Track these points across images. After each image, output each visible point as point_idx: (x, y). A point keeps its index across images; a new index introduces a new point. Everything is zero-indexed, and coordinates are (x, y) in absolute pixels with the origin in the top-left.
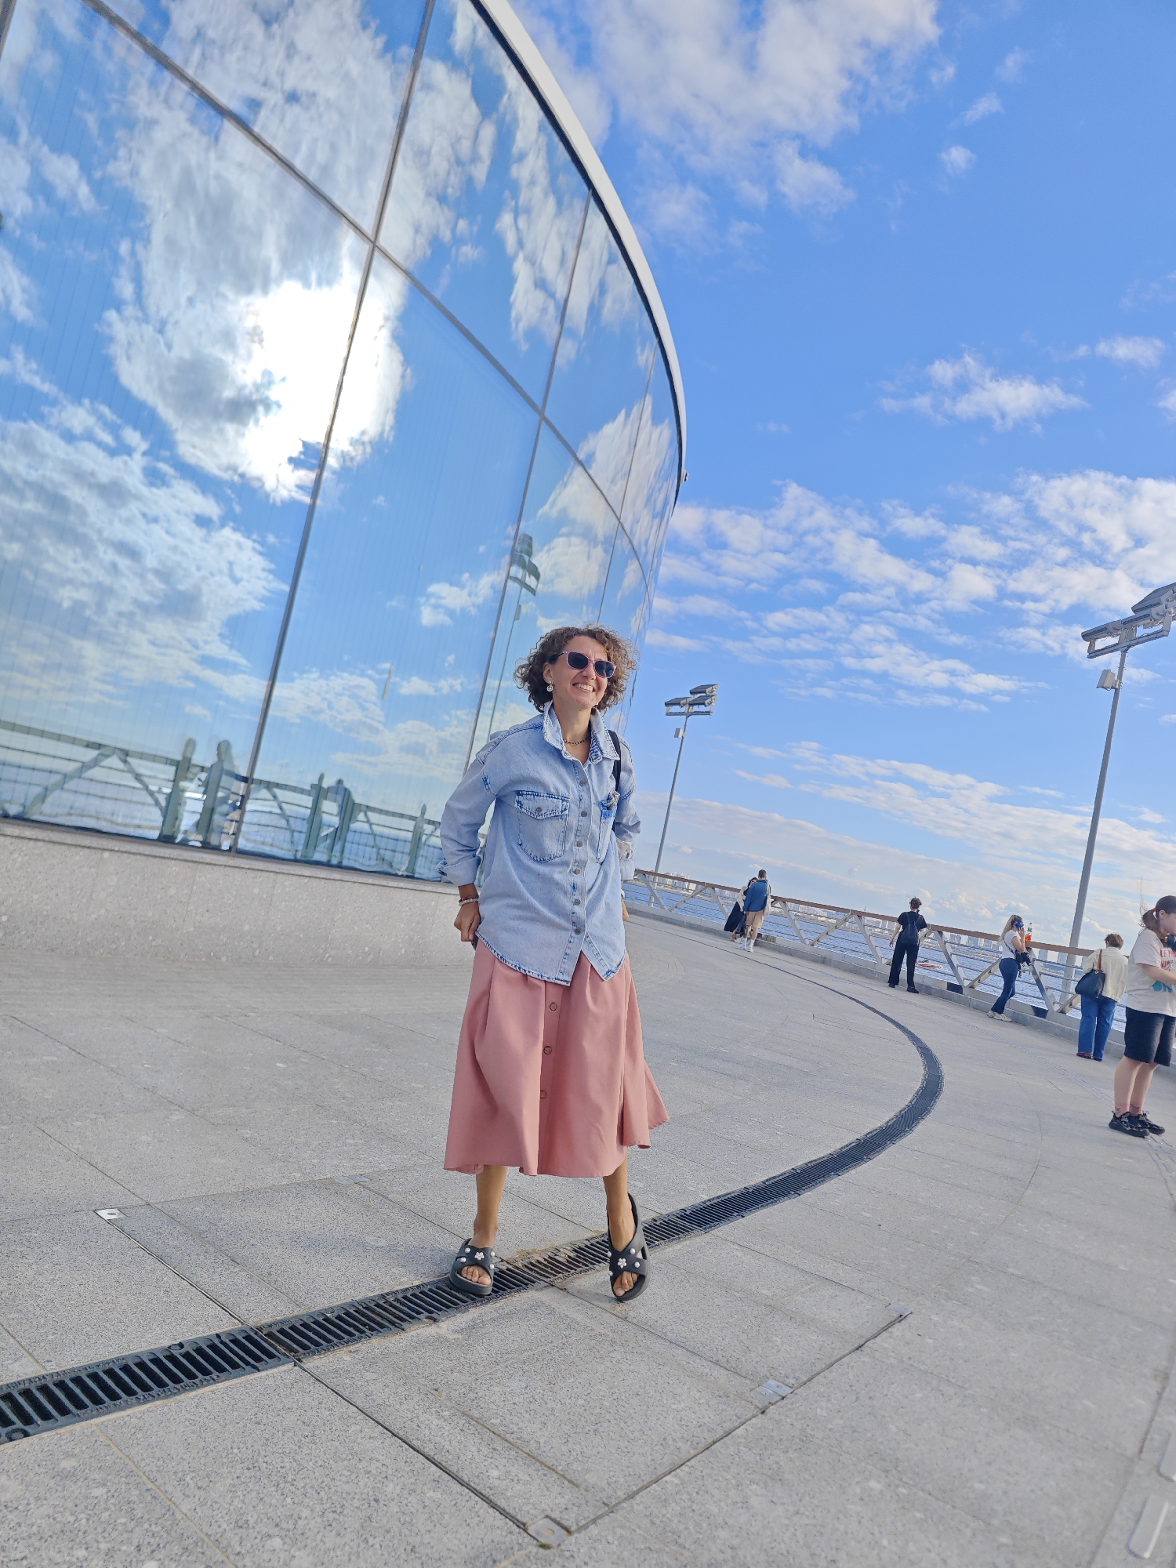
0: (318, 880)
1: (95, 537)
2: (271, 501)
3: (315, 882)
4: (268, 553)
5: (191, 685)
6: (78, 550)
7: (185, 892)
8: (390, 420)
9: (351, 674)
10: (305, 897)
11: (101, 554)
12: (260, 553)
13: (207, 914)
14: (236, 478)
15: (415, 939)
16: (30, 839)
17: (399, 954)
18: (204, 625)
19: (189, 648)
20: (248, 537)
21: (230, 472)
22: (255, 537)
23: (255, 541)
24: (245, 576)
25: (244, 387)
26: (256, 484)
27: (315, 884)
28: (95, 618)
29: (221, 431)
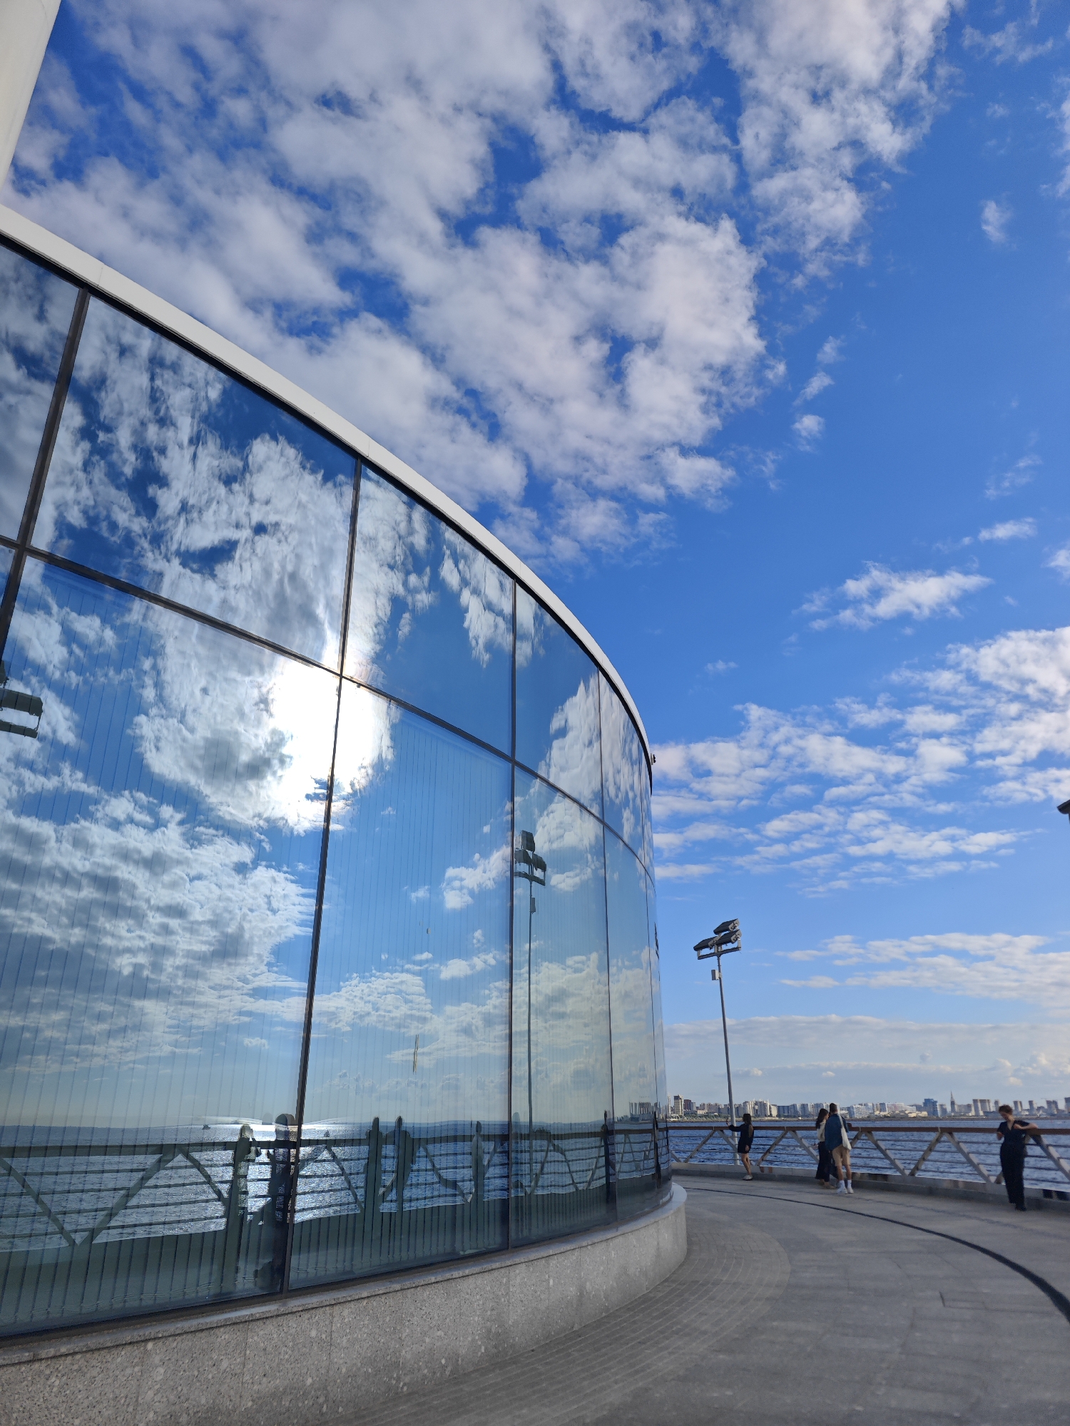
0: (378, 1298)
1: (144, 906)
2: (295, 833)
3: (374, 1302)
4: (300, 880)
5: (246, 1019)
6: (131, 922)
7: (238, 1360)
8: (387, 741)
9: (392, 972)
10: (366, 1322)
11: (151, 920)
12: (292, 882)
13: (265, 1379)
14: (261, 823)
15: (493, 1331)
16: (67, 1355)
17: (480, 1354)
18: (252, 959)
19: (240, 984)
20: (279, 871)
21: (256, 819)
22: (285, 869)
23: (285, 873)
24: (282, 906)
25: (257, 749)
26: (281, 823)
27: (375, 1304)
28: (153, 976)
29: (246, 789)
